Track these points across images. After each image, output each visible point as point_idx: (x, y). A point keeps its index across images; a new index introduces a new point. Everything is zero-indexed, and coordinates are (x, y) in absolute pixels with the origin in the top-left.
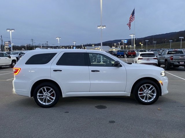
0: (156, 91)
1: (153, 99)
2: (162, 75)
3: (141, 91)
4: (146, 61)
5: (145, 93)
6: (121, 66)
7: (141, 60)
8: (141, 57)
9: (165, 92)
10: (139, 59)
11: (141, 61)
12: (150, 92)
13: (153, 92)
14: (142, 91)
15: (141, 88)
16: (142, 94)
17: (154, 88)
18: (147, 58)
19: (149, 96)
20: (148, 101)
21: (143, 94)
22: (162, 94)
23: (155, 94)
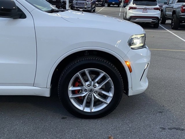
0: (113, 87)
1: (105, 106)
2: (132, 47)
3: (78, 84)
4: (141, 12)
5: (86, 90)
6: (21, 15)
7: (133, 10)
8: (134, 6)
9: (138, 89)
10: (131, 8)
11: (134, 12)
12: (98, 87)
13: (107, 88)
14: (78, 86)
15: (77, 79)
16: (78, 92)
17: (110, 79)
18: (144, 7)
19: (95, 97)
20: (93, 110)
21: (82, 93)
22: (130, 93)
23: (111, 95)
